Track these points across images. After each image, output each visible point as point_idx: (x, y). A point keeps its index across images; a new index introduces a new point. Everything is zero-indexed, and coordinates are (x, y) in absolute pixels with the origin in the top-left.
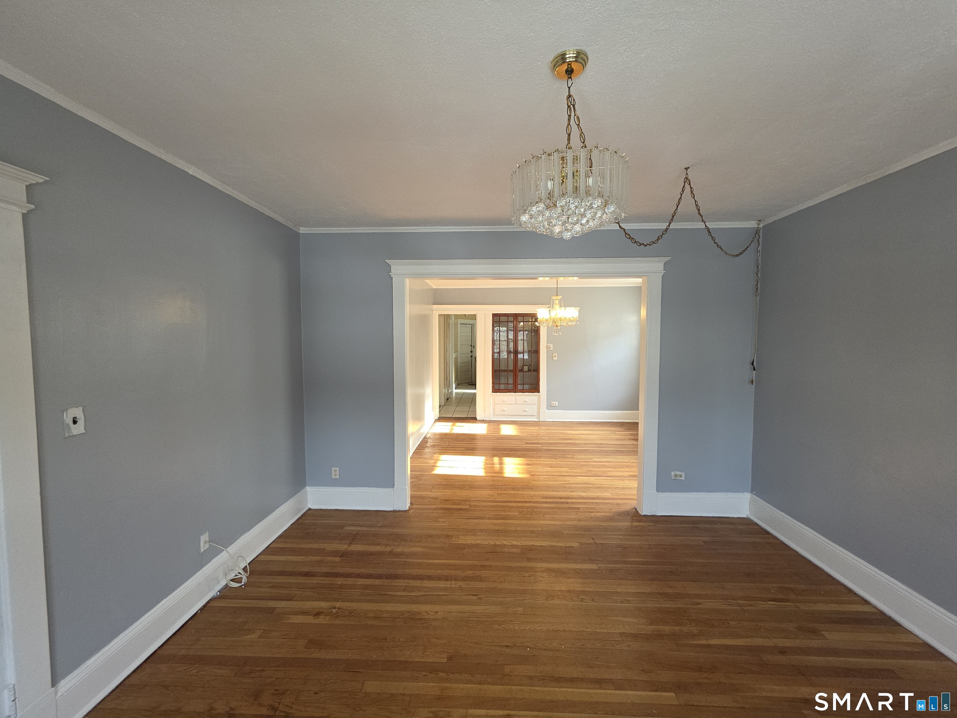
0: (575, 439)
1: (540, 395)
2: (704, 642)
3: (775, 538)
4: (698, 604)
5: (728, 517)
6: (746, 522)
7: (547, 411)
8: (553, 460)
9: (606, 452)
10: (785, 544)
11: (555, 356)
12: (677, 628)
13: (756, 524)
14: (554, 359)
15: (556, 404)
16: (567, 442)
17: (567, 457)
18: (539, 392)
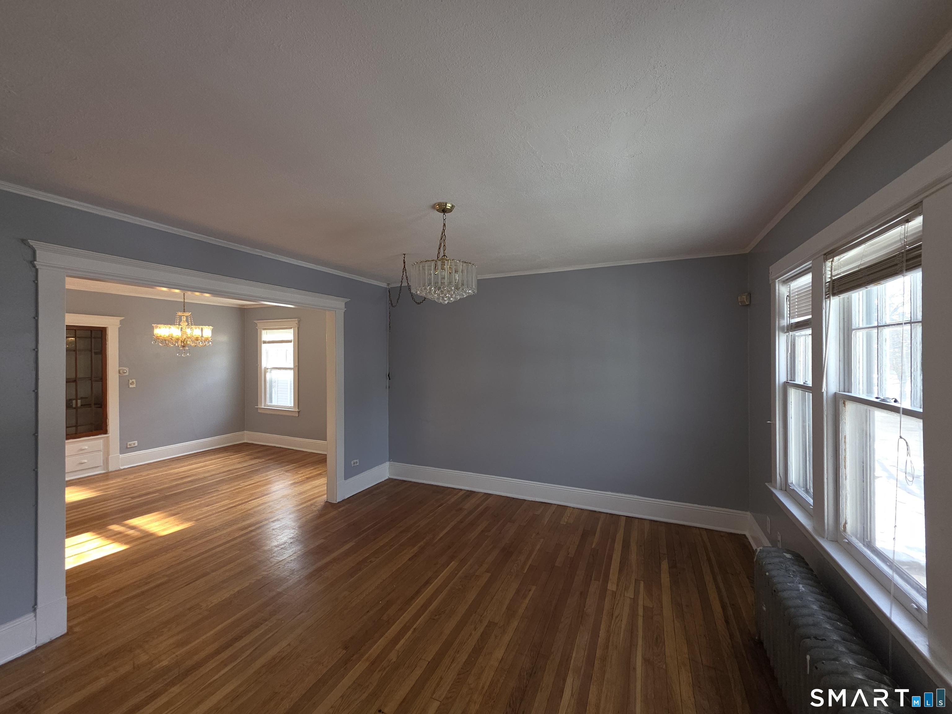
0: (193, 475)
1: (108, 437)
2: (439, 538)
3: (410, 482)
4: (419, 526)
5: (381, 482)
6: (390, 480)
7: (120, 455)
8: (197, 500)
9: (243, 475)
10: (416, 483)
11: (133, 383)
12: (425, 540)
13: (396, 480)
14: (131, 386)
15: (134, 444)
16: (187, 480)
17: (209, 493)
18: (106, 432)
